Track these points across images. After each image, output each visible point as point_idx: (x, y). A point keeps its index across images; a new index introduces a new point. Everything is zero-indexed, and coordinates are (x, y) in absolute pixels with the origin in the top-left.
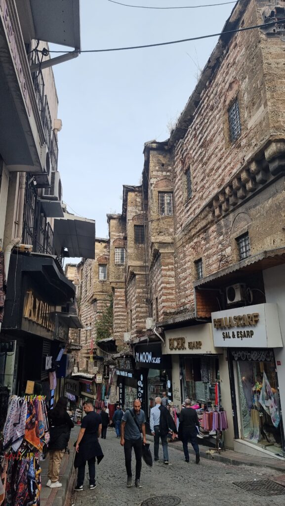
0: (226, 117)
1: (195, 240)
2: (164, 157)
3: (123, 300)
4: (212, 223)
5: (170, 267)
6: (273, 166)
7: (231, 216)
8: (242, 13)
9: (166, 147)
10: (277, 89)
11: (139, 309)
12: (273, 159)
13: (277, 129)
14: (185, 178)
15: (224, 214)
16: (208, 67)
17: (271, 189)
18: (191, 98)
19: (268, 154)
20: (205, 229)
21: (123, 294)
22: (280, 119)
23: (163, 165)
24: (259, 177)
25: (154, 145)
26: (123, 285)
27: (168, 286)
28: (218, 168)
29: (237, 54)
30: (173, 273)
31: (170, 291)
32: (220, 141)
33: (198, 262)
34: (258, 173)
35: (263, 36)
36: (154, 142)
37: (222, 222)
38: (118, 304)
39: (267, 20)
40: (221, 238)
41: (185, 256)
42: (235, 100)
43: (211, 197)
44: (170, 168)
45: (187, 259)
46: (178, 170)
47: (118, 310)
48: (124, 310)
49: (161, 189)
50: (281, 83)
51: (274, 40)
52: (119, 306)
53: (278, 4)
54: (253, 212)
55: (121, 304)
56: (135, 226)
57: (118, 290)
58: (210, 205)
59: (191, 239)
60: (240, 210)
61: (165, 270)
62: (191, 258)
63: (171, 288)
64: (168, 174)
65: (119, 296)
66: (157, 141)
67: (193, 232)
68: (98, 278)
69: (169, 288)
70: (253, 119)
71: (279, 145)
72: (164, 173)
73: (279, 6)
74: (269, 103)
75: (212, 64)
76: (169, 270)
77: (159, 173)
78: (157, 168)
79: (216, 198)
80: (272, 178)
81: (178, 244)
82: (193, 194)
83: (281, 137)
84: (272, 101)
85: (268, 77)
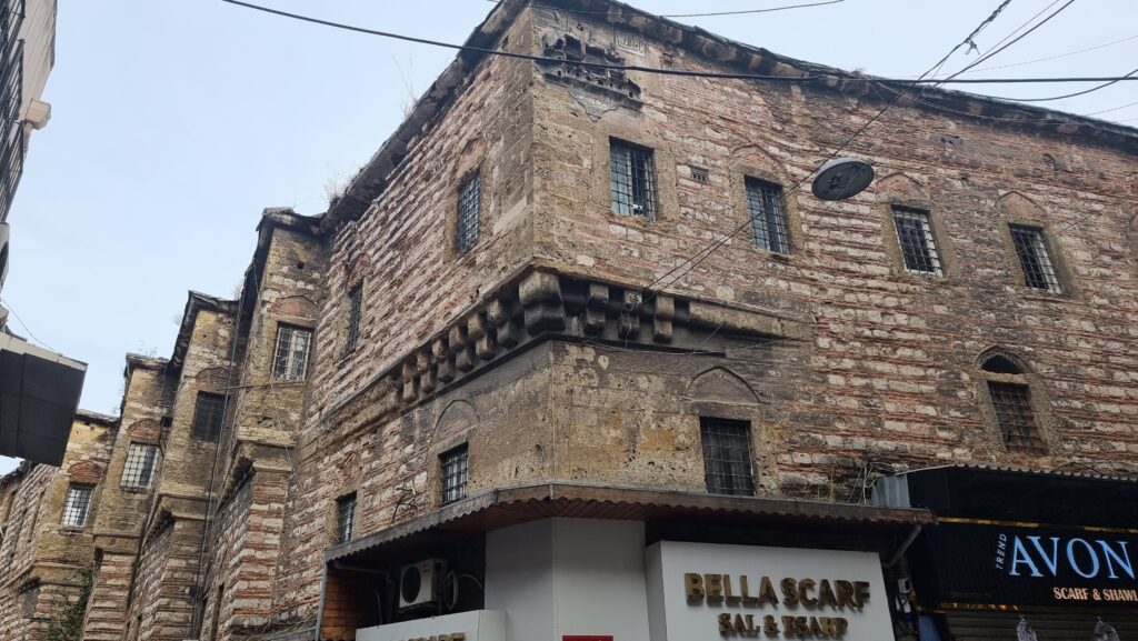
0: (454, 200)
1: (348, 448)
2: (307, 249)
3: (121, 588)
4: (393, 412)
5: (275, 506)
6: (532, 316)
7: (437, 405)
8: (506, 24)
9: (315, 230)
10: (553, 175)
11: (163, 615)
12: (533, 302)
13: (548, 247)
14: (347, 305)
15: (422, 397)
16: (429, 97)
17: (524, 362)
18: (388, 145)
19: (525, 290)
20: (375, 425)
21: (127, 570)
22: (553, 231)
23: (301, 266)
24: (503, 333)
25: (287, 219)
26: (132, 546)
27: (259, 555)
28: (424, 298)
29: (488, 91)
30: (278, 523)
31: (263, 569)
32: (434, 244)
33: (345, 502)
34: (501, 325)
35: (540, 77)
36: (289, 212)
37: (416, 415)
38: (104, 598)
39: (548, 51)
40: (409, 449)
41: (317, 483)
42: (475, 174)
43: (399, 355)
44: (316, 275)
45: (321, 491)
46: (335, 283)
47: (100, 614)
48: (120, 615)
49: (287, 318)
50: (561, 167)
51: (557, 89)
52: (108, 604)
53: (570, 30)
54: (482, 401)
55: (113, 599)
56: (200, 393)
57: (115, 558)
58: (394, 372)
59: (339, 443)
60: (459, 393)
61: (259, 513)
62: (329, 490)
63: (267, 562)
64: (310, 287)
65: (111, 576)
66: (296, 211)
67: (346, 428)
68: (60, 521)
69: (261, 562)
70: (505, 219)
71: (546, 279)
72: (301, 284)
73: (571, 35)
74: (537, 198)
75: (439, 94)
76: (270, 514)
77: (289, 282)
78: (285, 269)
79: (410, 360)
80: (528, 339)
81: (306, 452)
82: (361, 342)
83: (552, 265)
84: (543, 194)
85: (539, 150)
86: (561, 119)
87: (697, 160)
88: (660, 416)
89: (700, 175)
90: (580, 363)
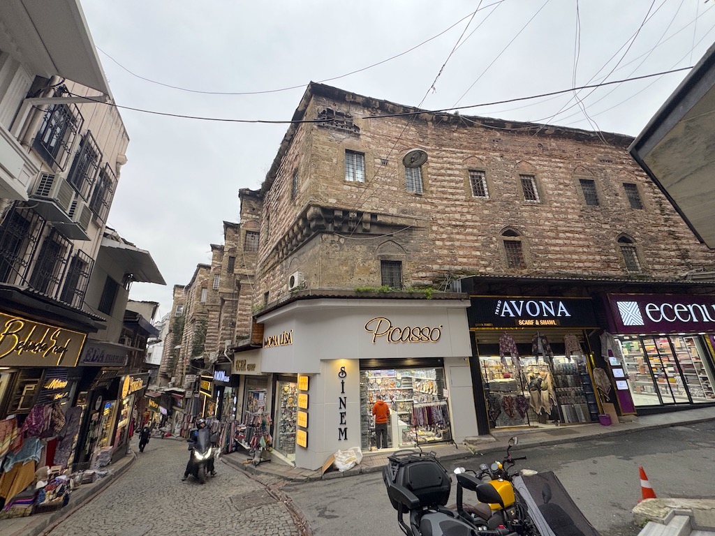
0: (292, 180)
1: (267, 276)
2: (256, 203)
3: (216, 322)
4: (278, 262)
5: (249, 296)
6: (313, 224)
7: (290, 259)
8: (306, 106)
9: (258, 195)
10: (320, 167)
11: (224, 331)
12: (312, 220)
13: (316, 197)
14: (267, 223)
15: (285, 256)
16: (285, 140)
17: (312, 242)
18: (275, 160)
19: (309, 213)
20: (273, 268)
21: (217, 316)
22: (319, 190)
23: (254, 209)
24: (305, 231)
25: (248, 192)
26: (218, 309)
27: (244, 313)
28: (284, 219)
29: (301, 136)
30: (250, 302)
31: (246, 318)
32: (286, 199)
33: (267, 294)
34: (304, 228)
35: (316, 127)
36: (248, 190)
37: (284, 263)
38: (211, 325)
39: (319, 116)
40: (282, 276)
41: (260, 288)
42: (297, 170)
43: (277, 241)
44: (259, 213)
45: (261, 291)
46: (264, 215)
47: (210, 331)
48: (216, 331)
49: (249, 229)
50: (324, 163)
51: (323, 131)
52: (212, 327)
53: (330, 106)
54: (301, 258)
55: (214, 326)
56: (230, 257)
57: (213, 313)
58: (276, 248)
59: (264, 274)
60: (295, 255)
61: (243, 298)
62: (263, 291)
63: (247, 315)
64: (257, 217)
65: (213, 318)
66: (251, 189)
67: (266, 269)
68: (200, 300)
69: (245, 315)
70: (304, 185)
71: (316, 209)
72: (254, 216)
73: (330, 108)
74: (312, 177)
75: (288, 138)
76: (247, 299)
77: (250, 216)
78: (248, 211)
79: (280, 243)
80: (313, 233)
81: (257, 277)
82: (269, 237)
83: (318, 203)
84: (315, 175)
85: (314, 157)
86: (324, 143)
87: (384, 156)
88: (364, 261)
89: (385, 163)
90: (332, 242)
